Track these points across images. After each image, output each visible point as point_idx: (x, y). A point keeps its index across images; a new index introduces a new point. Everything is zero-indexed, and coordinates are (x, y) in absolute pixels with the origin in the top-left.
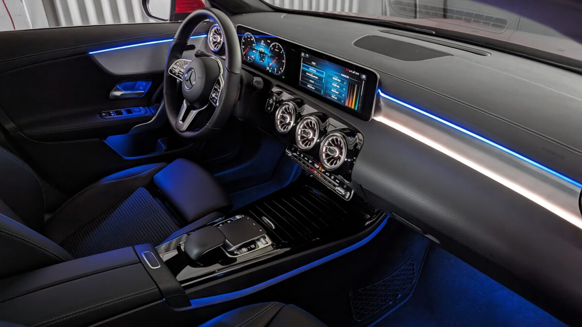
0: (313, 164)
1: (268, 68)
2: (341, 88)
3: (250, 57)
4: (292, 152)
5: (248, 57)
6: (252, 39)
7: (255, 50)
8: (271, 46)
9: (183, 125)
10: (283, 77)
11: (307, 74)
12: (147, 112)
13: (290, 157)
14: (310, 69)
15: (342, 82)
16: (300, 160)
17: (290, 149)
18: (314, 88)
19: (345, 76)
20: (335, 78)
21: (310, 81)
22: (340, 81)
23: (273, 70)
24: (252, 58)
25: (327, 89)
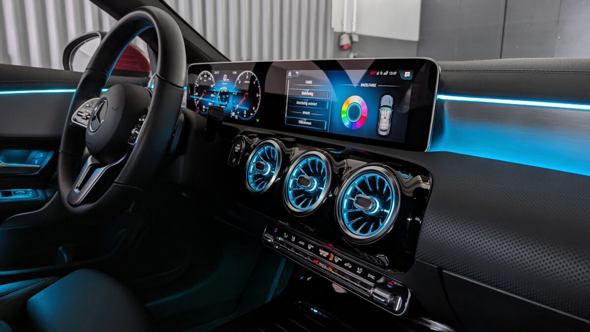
0: (316, 250)
1: (233, 114)
3: (207, 106)
4: (275, 236)
5: (204, 107)
6: (210, 79)
7: (213, 92)
8: (238, 79)
9: (79, 195)
10: (258, 120)
11: (298, 103)
13: (270, 244)
14: (303, 93)
16: (290, 247)
17: (270, 231)
18: (310, 123)
21: (304, 113)
23: (242, 114)
24: (209, 106)
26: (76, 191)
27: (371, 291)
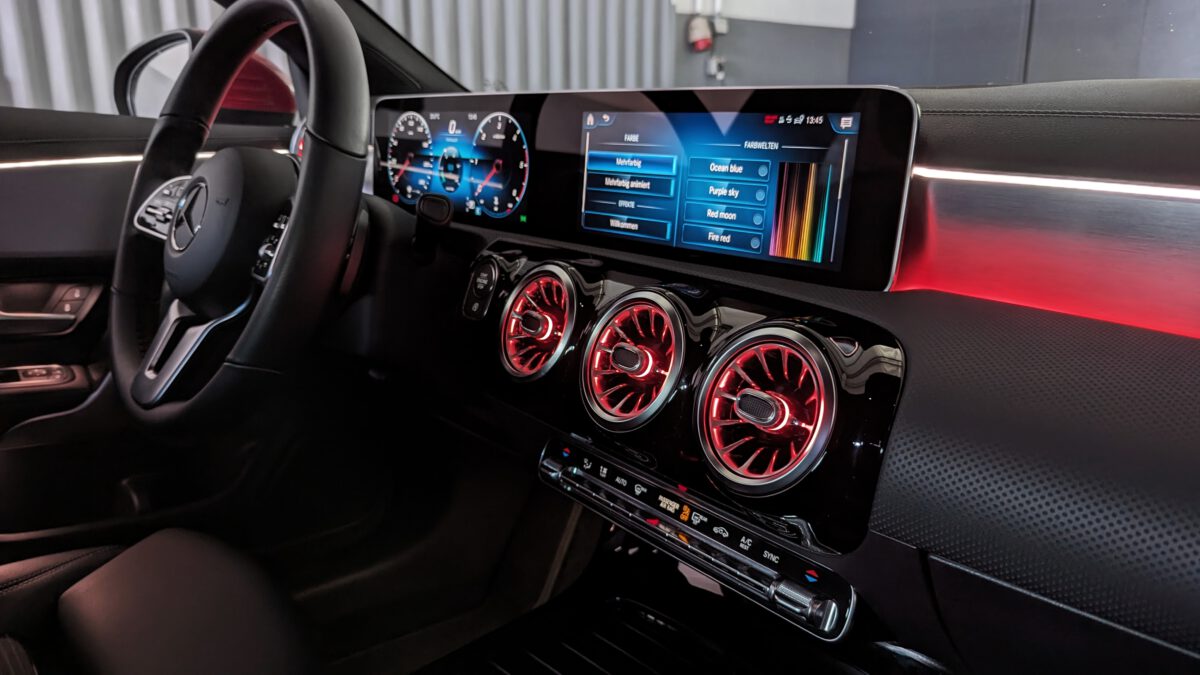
0: (651, 498)
1: (471, 204)
2: (748, 193)
3: (416, 186)
4: (565, 464)
5: (409, 189)
6: (420, 130)
7: (428, 158)
8: (480, 129)
9: (156, 382)
10: (523, 219)
11: (609, 182)
12: (73, 378)
13: (556, 482)
14: (619, 162)
15: (751, 169)
16: (597, 489)
17: (554, 455)
18: (635, 227)
19: (761, 145)
20: (717, 163)
21: (622, 203)
22: (740, 169)
23: (489, 205)
24: (421, 188)
25: (686, 212)
26: (150, 375)
27: (772, 589)
